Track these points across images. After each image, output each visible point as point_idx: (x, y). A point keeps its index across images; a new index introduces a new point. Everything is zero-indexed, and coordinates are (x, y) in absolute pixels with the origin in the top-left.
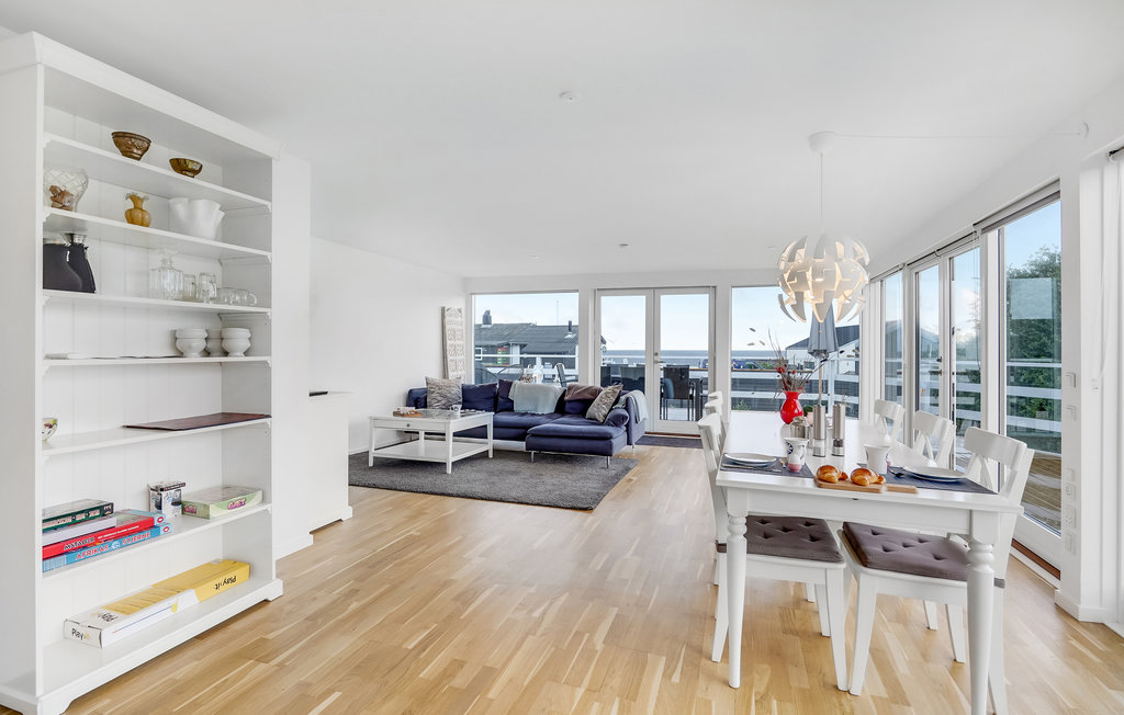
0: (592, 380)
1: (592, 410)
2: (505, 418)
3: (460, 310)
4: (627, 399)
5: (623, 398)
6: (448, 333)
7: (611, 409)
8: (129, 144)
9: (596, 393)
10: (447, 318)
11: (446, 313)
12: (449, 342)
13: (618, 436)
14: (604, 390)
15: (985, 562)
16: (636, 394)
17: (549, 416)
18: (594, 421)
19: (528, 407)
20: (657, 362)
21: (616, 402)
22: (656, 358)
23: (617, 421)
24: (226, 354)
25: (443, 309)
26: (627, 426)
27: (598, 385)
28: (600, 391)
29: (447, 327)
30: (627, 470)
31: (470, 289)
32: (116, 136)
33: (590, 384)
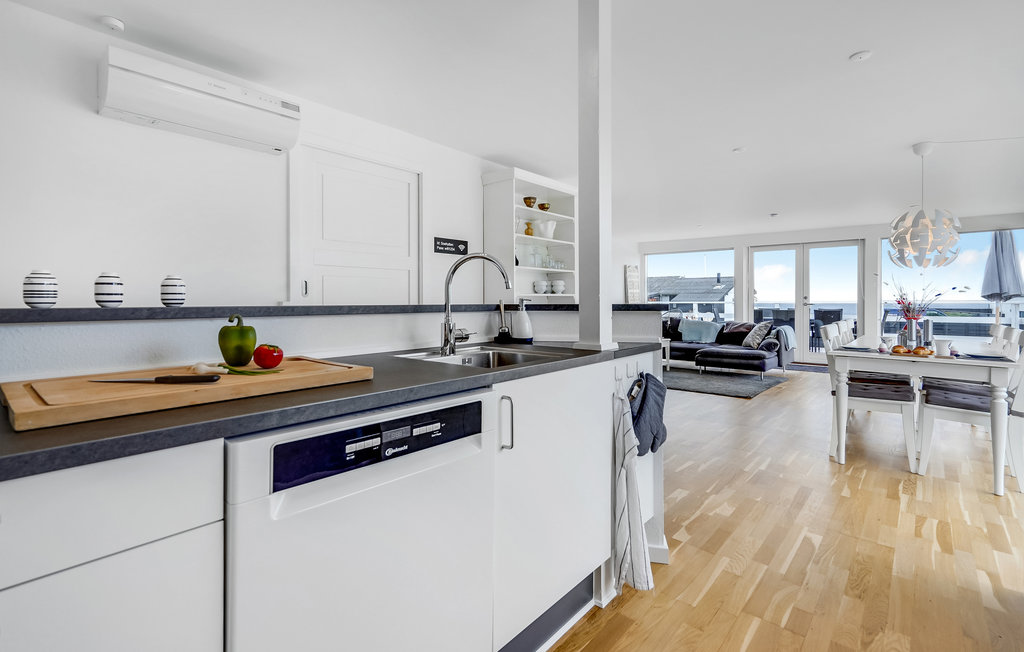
0: (748, 318)
1: (748, 339)
2: (677, 344)
3: (636, 267)
4: (778, 332)
5: (774, 331)
6: (628, 284)
7: (764, 339)
8: (528, 201)
9: (750, 328)
10: (628, 274)
11: (628, 269)
12: (629, 291)
13: (771, 358)
14: (757, 326)
15: (1001, 397)
16: (786, 329)
17: (711, 344)
18: (749, 347)
19: (694, 338)
20: (805, 304)
21: (769, 333)
22: (805, 301)
23: (769, 347)
24: (553, 292)
25: (625, 267)
26: (778, 352)
27: (752, 322)
28: (754, 326)
29: (628, 280)
30: (779, 382)
31: (645, 250)
32: (525, 199)
33: (745, 321)
